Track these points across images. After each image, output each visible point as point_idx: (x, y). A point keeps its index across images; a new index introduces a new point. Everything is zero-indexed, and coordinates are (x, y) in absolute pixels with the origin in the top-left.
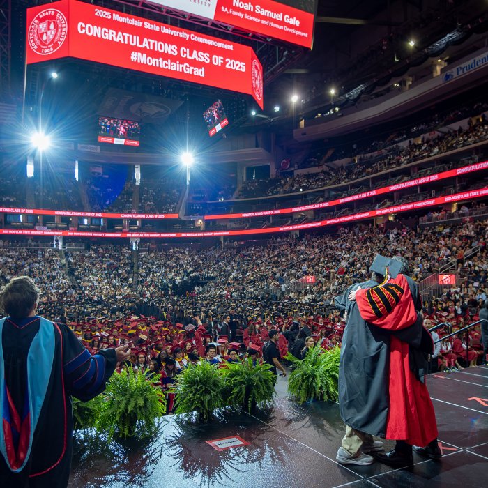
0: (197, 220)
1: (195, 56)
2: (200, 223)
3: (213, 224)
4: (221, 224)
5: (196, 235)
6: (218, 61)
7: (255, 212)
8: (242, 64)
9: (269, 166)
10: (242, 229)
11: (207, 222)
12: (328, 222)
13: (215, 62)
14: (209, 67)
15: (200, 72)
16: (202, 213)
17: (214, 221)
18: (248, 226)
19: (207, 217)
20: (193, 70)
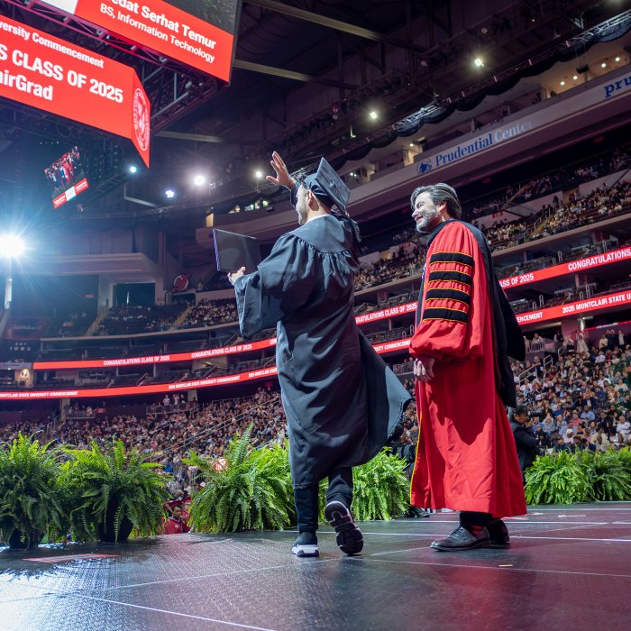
0: (20, 371)
1: (38, 65)
2: (25, 375)
3: (49, 378)
4: (65, 378)
5: (15, 395)
6: (78, 80)
7: (126, 357)
8: (118, 91)
9: (154, 284)
10: (104, 386)
11: (38, 374)
12: (251, 375)
13: (73, 80)
14: (61, 87)
15: (46, 93)
16: (29, 358)
17: (52, 372)
18: (113, 381)
19: (38, 366)
20: (33, 88)
